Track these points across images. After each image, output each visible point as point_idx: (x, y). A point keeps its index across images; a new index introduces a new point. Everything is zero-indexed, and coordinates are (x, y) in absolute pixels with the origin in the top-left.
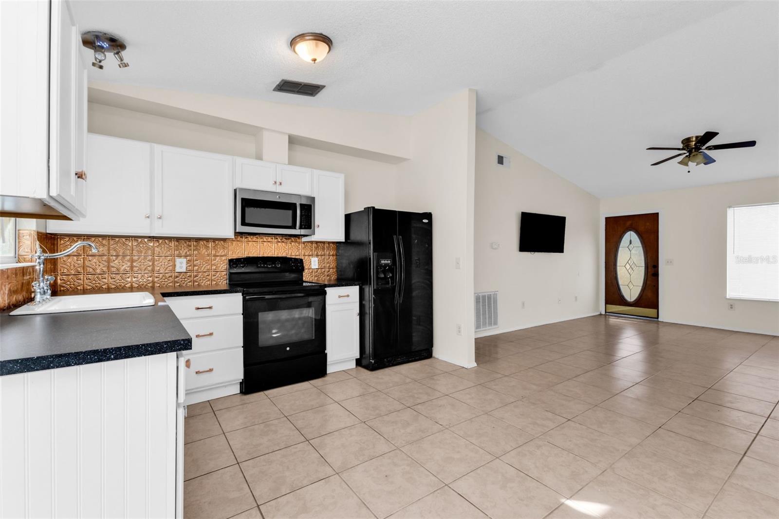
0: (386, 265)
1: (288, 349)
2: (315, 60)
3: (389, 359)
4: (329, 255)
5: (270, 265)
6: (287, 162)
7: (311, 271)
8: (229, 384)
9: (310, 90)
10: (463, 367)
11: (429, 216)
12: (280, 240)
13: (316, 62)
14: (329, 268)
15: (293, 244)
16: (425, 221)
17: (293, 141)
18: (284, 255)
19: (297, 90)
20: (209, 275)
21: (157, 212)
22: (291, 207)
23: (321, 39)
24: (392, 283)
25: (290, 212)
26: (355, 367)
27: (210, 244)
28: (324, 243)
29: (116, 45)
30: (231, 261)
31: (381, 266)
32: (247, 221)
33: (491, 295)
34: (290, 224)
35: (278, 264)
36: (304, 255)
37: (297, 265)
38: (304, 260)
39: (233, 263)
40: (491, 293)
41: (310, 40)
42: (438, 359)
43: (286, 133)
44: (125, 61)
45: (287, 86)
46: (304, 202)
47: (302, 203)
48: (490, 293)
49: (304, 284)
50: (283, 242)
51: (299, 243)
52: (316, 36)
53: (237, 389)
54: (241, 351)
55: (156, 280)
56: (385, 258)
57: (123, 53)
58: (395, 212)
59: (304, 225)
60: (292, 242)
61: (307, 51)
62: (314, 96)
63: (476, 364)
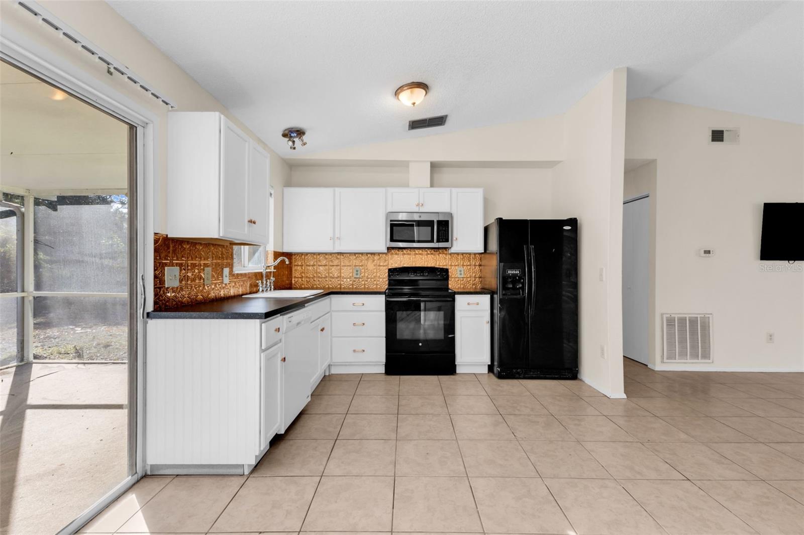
0: (514, 276)
1: (420, 344)
2: (414, 104)
3: (518, 371)
4: (475, 265)
5: (419, 273)
6: (429, 186)
7: (457, 279)
8: (376, 364)
9: (439, 121)
10: (606, 396)
11: (573, 222)
12: (429, 252)
13: (415, 105)
14: (475, 277)
15: (440, 255)
16: (568, 228)
17: (435, 167)
18: (433, 265)
19: (427, 124)
20: (375, 281)
21: (337, 235)
22: (430, 223)
23: (416, 86)
24: (523, 294)
25: (429, 228)
26: (487, 372)
27: (376, 257)
28: (470, 254)
29: (300, 133)
30: (390, 270)
31: (509, 277)
32: (394, 238)
33: (697, 318)
34: (430, 239)
35: (426, 273)
36: (451, 266)
37: (444, 274)
38: (449, 270)
39: (392, 271)
40: (699, 316)
41: (408, 89)
42: (583, 381)
43: (428, 161)
44: (305, 141)
45: (415, 125)
46: (441, 218)
47: (440, 219)
48: (696, 316)
49: (450, 291)
50: (432, 254)
51: (446, 254)
52: (410, 86)
53: (382, 370)
54: (384, 339)
55: (342, 282)
56: (512, 268)
57: (304, 137)
58: (526, 221)
59: (441, 239)
60: (440, 253)
61: (407, 98)
62: (444, 125)
63: (625, 395)
